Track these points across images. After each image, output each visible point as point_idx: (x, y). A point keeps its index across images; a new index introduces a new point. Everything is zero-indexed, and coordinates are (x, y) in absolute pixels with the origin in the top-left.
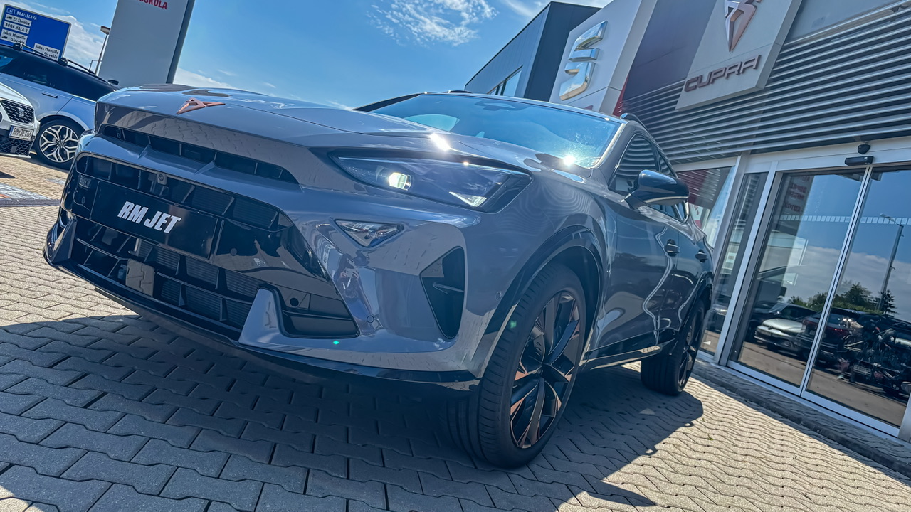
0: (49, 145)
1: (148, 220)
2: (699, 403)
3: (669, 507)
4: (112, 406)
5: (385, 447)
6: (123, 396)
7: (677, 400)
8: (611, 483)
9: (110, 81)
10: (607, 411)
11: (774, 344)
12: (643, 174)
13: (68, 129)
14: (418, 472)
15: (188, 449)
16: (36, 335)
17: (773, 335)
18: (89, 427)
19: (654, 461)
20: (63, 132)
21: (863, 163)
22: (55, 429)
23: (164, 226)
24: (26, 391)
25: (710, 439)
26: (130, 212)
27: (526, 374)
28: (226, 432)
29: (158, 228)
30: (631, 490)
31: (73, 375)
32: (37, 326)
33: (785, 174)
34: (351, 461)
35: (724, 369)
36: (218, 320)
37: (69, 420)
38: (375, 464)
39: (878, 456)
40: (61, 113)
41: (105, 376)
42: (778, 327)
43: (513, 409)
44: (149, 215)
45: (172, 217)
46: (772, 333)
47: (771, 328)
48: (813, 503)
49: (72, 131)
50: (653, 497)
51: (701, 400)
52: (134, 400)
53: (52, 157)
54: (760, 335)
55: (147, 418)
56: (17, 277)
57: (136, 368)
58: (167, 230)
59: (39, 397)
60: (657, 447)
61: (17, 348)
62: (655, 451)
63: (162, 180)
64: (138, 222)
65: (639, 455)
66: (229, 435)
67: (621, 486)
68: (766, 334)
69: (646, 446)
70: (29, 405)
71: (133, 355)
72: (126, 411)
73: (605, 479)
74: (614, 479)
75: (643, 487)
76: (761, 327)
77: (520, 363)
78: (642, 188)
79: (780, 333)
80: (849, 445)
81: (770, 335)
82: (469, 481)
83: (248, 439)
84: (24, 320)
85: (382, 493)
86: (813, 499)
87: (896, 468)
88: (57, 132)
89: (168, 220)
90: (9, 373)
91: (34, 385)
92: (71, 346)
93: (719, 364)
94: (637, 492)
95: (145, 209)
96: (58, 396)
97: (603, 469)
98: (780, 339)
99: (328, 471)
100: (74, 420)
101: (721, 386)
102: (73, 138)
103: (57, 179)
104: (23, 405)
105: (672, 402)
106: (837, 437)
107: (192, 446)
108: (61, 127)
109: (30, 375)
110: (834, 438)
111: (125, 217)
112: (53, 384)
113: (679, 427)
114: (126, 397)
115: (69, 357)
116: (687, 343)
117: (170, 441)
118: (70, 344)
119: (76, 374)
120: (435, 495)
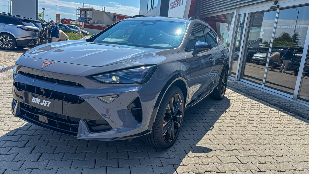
0: (2, 43)
1: (41, 103)
2: (229, 101)
3: (216, 150)
4: (45, 158)
5: (129, 151)
6: (47, 153)
7: (222, 101)
8: (198, 146)
9: (17, 16)
10: (198, 113)
11: (258, 62)
12: (197, 44)
13: (7, 36)
14: (139, 158)
15: (70, 169)
16: (17, 134)
17: (258, 59)
18: (40, 169)
19: (213, 132)
20: (6, 38)
21: (276, 8)
22: (30, 172)
23: (47, 105)
24: (18, 160)
25: (231, 117)
26: (35, 100)
27: (167, 123)
28: (80, 159)
29: (45, 105)
30: (204, 147)
31: (31, 148)
32: (16, 130)
33: (252, 13)
34: (119, 159)
35: (238, 82)
36: (70, 130)
37: (33, 168)
38: (126, 159)
39: (285, 108)
40: (3, 31)
41: (41, 146)
42: (258, 56)
43: (164, 134)
44: (41, 101)
45: (49, 102)
46: (257, 59)
47: (256, 57)
48: (262, 135)
49: (9, 37)
50: (211, 147)
51: (230, 99)
52: (51, 154)
53: (4, 47)
54: (253, 60)
55: (56, 160)
56: (5, 109)
57: (50, 139)
58: (48, 106)
59: (23, 161)
60: (214, 125)
61: (12, 142)
62: (213, 127)
63: (42, 90)
64: (38, 103)
65: (208, 131)
66: (81, 160)
67: (201, 146)
68: (255, 59)
69: (210, 126)
70: (21, 166)
71: (48, 134)
72: (49, 159)
73: (197, 144)
74: (199, 144)
75: (208, 144)
76: (253, 57)
77: (164, 121)
78: (197, 49)
79: (259, 58)
80: (277, 106)
81: (256, 59)
82: (155, 157)
83: (87, 160)
84: (12, 129)
85: (129, 170)
86: (261, 133)
87: (291, 112)
88: (4, 38)
89: (48, 103)
90: (12, 154)
91: (21, 156)
92: (29, 136)
93: (237, 80)
94: (206, 147)
95: (39, 100)
96: (28, 159)
97: (196, 140)
98: (259, 60)
99: (112, 166)
100: (35, 168)
101: (237, 90)
102: (9, 39)
103: (8, 56)
104: (19, 166)
105: (220, 103)
106: (273, 103)
107: (71, 168)
108: (5, 36)
109: (19, 152)
110: (272, 103)
111: (34, 102)
112: (26, 154)
113: (222, 114)
114: (49, 153)
115: (29, 141)
116: (222, 83)
117: (64, 168)
118: (28, 135)
119: (33, 147)
120: (145, 166)
